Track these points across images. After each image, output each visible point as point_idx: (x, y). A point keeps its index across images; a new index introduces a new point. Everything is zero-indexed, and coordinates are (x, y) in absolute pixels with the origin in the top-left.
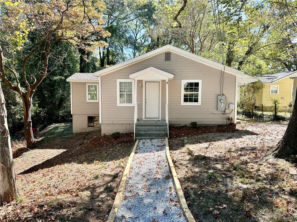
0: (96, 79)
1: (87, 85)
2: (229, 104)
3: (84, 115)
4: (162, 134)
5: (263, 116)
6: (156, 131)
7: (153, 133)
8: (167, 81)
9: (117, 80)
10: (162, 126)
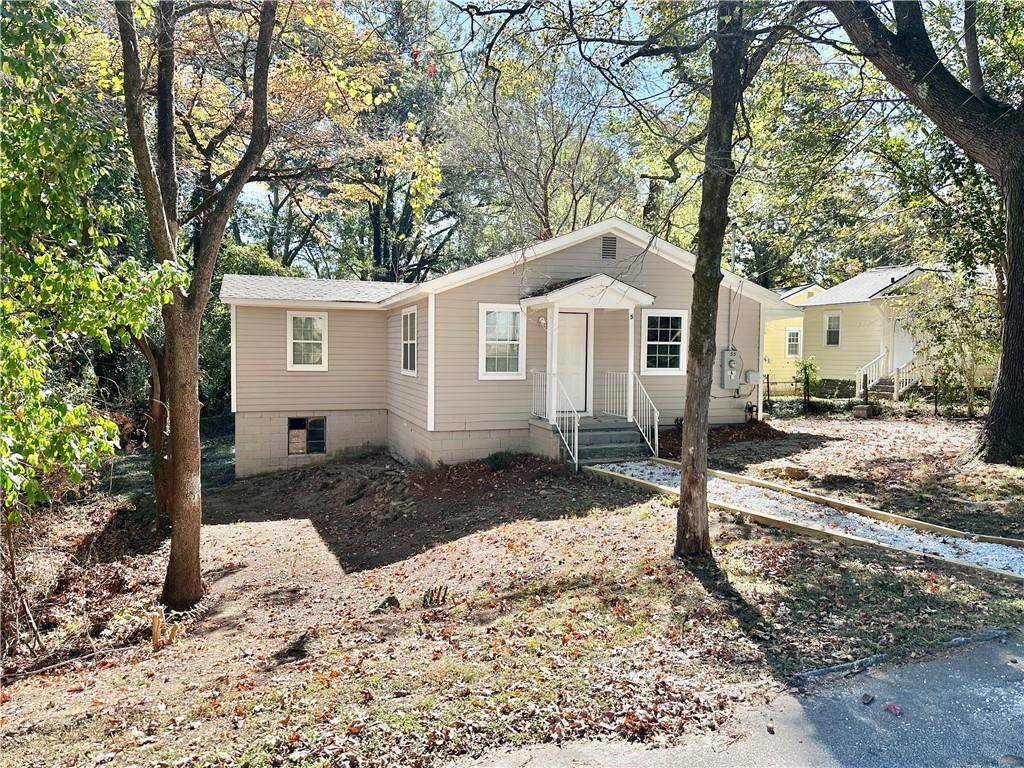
0: (318, 299)
1: (290, 315)
2: (747, 372)
3: (277, 414)
4: (632, 449)
5: (771, 405)
6: (611, 442)
7: (612, 449)
8: (631, 312)
9: (481, 305)
10: (620, 429)
